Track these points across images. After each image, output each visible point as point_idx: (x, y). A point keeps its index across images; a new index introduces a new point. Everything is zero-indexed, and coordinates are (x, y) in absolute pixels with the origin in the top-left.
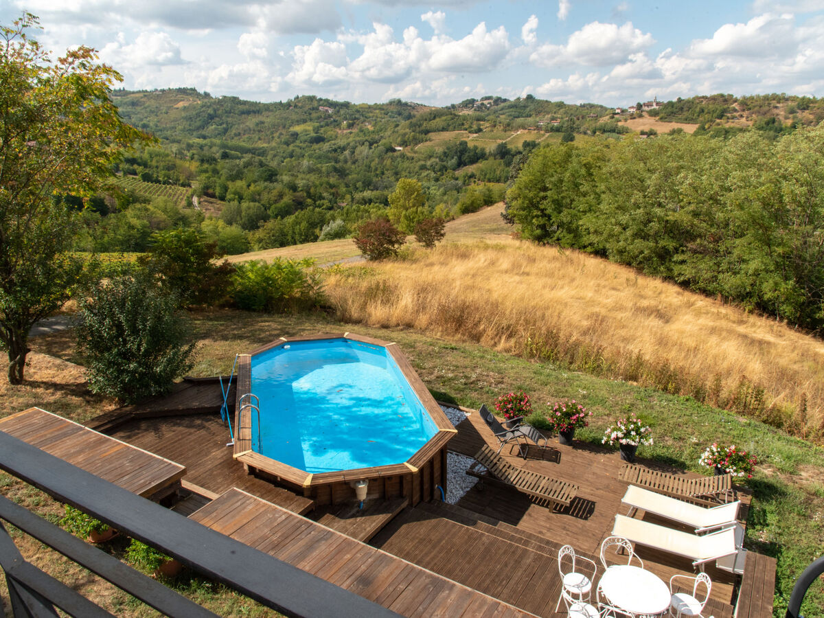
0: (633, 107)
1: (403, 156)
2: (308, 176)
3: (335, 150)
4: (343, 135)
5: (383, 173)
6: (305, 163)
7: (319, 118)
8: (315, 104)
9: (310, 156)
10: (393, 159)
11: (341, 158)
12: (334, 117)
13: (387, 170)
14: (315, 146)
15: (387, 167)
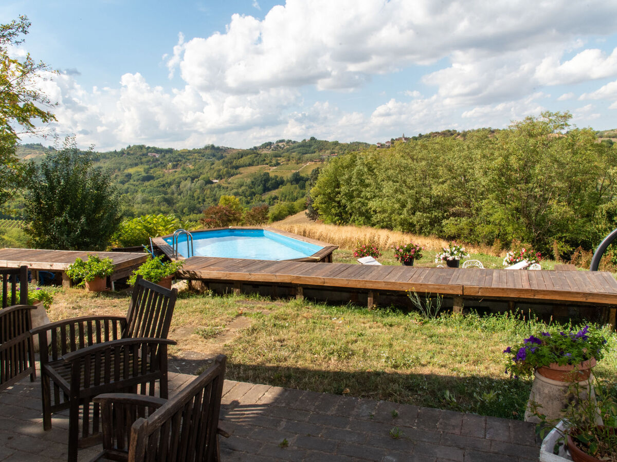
0: (388, 142)
1: (219, 186)
2: (143, 205)
3: (164, 186)
4: (169, 173)
5: (204, 201)
6: (139, 196)
7: (148, 162)
8: (145, 151)
9: (143, 191)
10: (212, 189)
11: (169, 191)
12: (161, 160)
13: (208, 198)
14: (147, 183)
15: (207, 196)
